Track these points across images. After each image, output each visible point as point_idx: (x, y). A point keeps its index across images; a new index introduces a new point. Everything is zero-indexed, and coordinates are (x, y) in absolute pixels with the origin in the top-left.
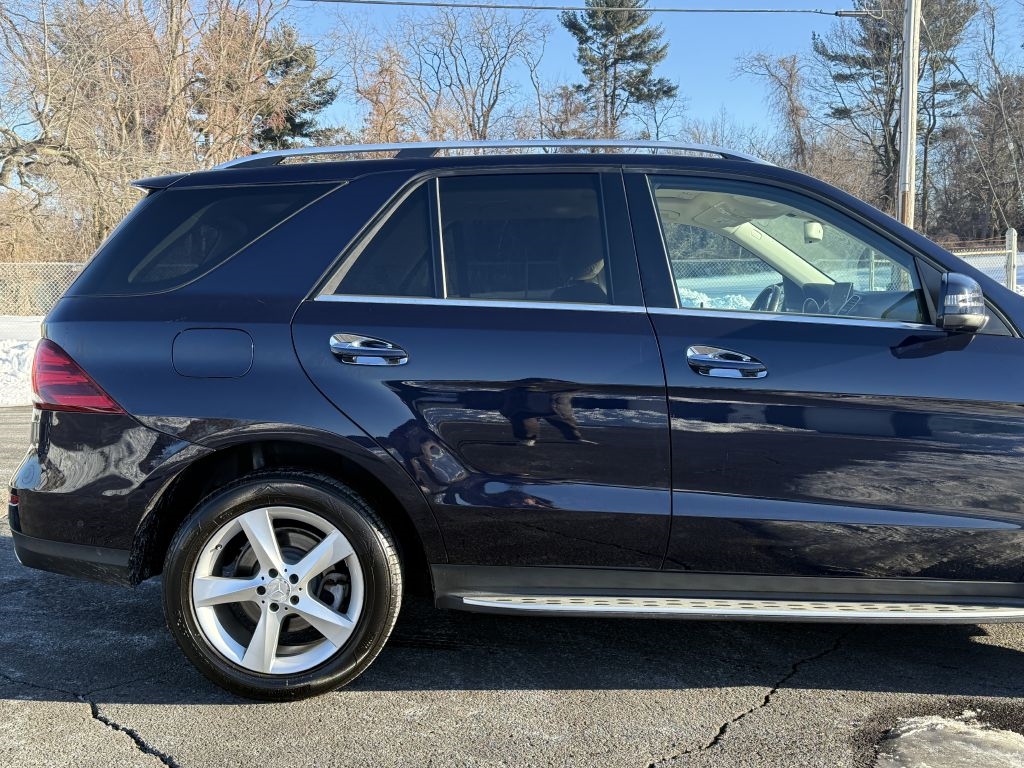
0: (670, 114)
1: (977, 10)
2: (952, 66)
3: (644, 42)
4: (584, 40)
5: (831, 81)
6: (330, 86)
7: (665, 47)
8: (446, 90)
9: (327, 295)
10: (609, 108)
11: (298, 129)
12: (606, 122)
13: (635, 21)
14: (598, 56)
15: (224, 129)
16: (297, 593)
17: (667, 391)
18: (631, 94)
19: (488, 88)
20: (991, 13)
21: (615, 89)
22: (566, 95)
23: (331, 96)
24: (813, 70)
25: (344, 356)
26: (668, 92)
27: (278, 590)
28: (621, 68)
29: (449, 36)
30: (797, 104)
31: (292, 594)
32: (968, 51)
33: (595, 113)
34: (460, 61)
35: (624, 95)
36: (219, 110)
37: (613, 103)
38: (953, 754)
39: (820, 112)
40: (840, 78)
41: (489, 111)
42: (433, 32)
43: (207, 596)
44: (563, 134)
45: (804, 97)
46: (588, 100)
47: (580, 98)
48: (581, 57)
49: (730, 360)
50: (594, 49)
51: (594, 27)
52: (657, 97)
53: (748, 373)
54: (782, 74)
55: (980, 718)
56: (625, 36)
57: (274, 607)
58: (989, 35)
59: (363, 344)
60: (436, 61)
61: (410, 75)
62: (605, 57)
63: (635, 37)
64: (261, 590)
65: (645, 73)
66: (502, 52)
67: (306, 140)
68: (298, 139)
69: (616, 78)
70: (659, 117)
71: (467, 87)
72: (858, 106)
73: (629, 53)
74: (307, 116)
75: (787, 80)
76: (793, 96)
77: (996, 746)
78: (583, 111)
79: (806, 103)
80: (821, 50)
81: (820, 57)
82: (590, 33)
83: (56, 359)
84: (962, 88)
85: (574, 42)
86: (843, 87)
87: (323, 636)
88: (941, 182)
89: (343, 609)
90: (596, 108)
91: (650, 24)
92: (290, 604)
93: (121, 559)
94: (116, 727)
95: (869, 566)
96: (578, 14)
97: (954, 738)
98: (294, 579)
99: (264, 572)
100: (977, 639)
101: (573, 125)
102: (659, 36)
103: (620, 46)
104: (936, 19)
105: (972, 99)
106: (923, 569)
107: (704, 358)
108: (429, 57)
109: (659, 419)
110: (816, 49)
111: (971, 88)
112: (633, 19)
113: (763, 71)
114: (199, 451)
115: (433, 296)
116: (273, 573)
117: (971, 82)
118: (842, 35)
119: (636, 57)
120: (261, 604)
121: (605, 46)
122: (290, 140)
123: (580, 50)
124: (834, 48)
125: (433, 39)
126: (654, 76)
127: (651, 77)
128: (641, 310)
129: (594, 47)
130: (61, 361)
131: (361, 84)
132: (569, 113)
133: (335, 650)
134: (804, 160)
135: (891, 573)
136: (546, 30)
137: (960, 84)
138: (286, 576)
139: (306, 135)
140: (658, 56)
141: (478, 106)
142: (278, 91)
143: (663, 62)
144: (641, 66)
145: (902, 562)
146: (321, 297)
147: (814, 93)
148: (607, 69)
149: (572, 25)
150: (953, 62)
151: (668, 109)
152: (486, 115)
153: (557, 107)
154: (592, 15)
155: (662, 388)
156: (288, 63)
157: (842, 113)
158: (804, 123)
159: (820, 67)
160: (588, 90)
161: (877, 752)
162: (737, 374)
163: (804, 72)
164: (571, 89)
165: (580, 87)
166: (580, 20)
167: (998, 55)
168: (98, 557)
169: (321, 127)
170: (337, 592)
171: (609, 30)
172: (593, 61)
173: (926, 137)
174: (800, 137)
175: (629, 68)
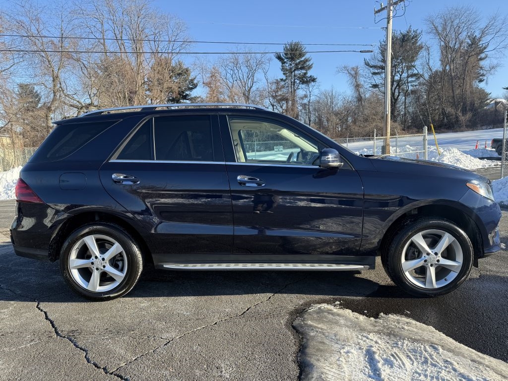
0: (315, 88)
1: (422, 47)
2: (414, 68)
3: (305, 63)
4: (283, 63)
5: (371, 75)
6: (195, 82)
7: (312, 64)
8: (235, 82)
9: (113, 160)
10: (293, 86)
11: (185, 97)
12: (292, 91)
13: (301, 56)
14: (288, 68)
15: (157, 98)
16: (105, 264)
17: (230, 191)
18: (300, 81)
19: (250, 80)
20: (428, 49)
21: (295, 80)
22: (277, 82)
23: (195, 86)
24: (364, 72)
25: (118, 182)
26: (314, 80)
27: (98, 263)
28: (297, 72)
29: (236, 63)
30: (358, 83)
31: (103, 265)
32: (420, 62)
33: (287, 88)
34: (240, 71)
35: (298, 82)
36: (156, 91)
37: (294, 85)
38: (323, 317)
39: (367, 86)
40: (374, 74)
41: (250, 89)
42: (231, 62)
43: (75, 266)
44: (276, 96)
45: (361, 80)
46: (285, 84)
47: (283, 83)
48: (282, 69)
49: (252, 180)
50: (287, 66)
51: (287, 58)
52: (309, 82)
53: (259, 184)
54: (353, 72)
55: (340, 305)
56: (298, 61)
57: (97, 269)
58: (427, 56)
59: (124, 177)
60: (232, 72)
61: (223, 77)
62: (291, 69)
63: (301, 61)
64: (93, 263)
65: (305, 74)
66: (254, 68)
67: (188, 101)
68: (185, 101)
69: (295, 76)
70: (311, 89)
71: (242, 81)
72: (381, 83)
73: (300, 67)
74: (187, 93)
75: (354, 75)
76: (357, 80)
77: (338, 315)
78: (283, 88)
79: (362, 83)
80: (367, 64)
81: (367, 67)
82: (285, 60)
83: (23, 185)
84: (417, 76)
85: (280, 64)
86: (376, 77)
87: (115, 280)
88: (411, 110)
89: (122, 270)
90: (288, 87)
91: (307, 56)
92: (102, 268)
93: (46, 253)
94: (42, 310)
95: (314, 251)
96: (281, 54)
97: (325, 312)
98: (103, 259)
99: (93, 257)
100: (356, 275)
101: (280, 93)
102: (310, 60)
103: (296, 64)
104: (408, 51)
105: (421, 79)
106: (333, 252)
107: (243, 180)
108: (229, 71)
109: (229, 201)
110: (366, 64)
111: (422, 76)
112: (301, 55)
113: (346, 72)
114: (68, 215)
115: (151, 159)
116: (96, 257)
117: (421, 73)
118: (374, 58)
119: (302, 68)
120: (92, 268)
121: (291, 65)
122: (182, 101)
123: (282, 66)
124: (372, 63)
125: (230, 64)
126: (309, 75)
127: (308, 75)
128: (223, 163)
129: (287, 65)
130: (24, 185)
131: (205, 81)
132: (278, 89)
133: (118, 284)
134: (361, 103)
135: (322, 253)
136: (270, 60)
137: (418, 74)
138: (101, 259)
139: (188, 99)
140: (310, 67)
141: (247, 87)
142: (175, 84)
143: (311, 69)
144: (304, 71)
145: (328, 249)
146: (111, 161)
147: (365, 80)
148: (292, 73)
149: (279, 58)
150: (414, 67)
151: (314, 86)
152: (249, 90)
153: (274, 87)
154: (286, 54)
155: (229, 190)
156: (179, 74)
157: (375, 86)
158: (361, 90)
159: (367, 70)
160: (285, 81)
161: (297, 317)
162: (255, 185)
163: (361, 72)
164: (279, 80)
165: (282, 79)
166: (282, 56)
167: (431, 64)
168: (38, 252)
169: (192, 96)
170: (120, 264)
171: (292, 59)
172: (287, 70)
173: (405, 94)
174: (360, 95)
175: (300, 72)
